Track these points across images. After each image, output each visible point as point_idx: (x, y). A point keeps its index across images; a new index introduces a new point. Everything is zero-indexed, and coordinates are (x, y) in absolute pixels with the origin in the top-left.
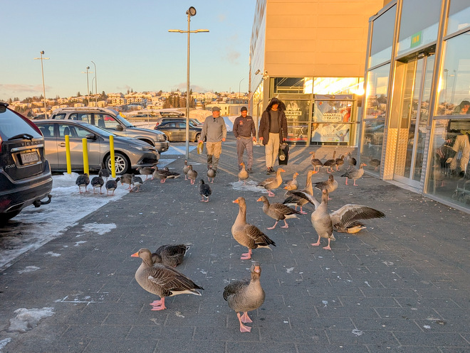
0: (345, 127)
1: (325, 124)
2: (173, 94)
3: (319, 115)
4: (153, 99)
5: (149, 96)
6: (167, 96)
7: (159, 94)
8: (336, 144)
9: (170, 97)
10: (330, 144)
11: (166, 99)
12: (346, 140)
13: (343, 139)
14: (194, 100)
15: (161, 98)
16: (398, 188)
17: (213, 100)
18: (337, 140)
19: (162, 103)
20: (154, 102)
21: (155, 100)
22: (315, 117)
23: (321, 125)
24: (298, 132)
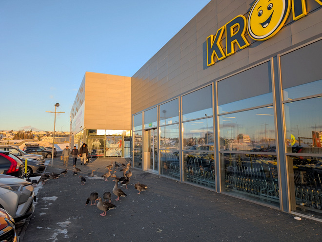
0: (120, 150)
1: (111, 148)
2: (20, 132)
3: (108, 145)
4: (7, 134)
5: (4, 133)
6: (16, 133)
7: (11, 132)
8: (116, 157)
9: (18, 134)
10: (114, 157)
11: (16, 134)
12: (121, 155)
13: (119, 154)
14: (32, 135)
15: (12, 134)
16: (150, 174)
17: (44, 135)
18: (117, 155)
19: (13, 137)
20: (7, 136)
21: (8, 135)
22: (107, 146)
23: (109, 149)
24: (100, 152)
